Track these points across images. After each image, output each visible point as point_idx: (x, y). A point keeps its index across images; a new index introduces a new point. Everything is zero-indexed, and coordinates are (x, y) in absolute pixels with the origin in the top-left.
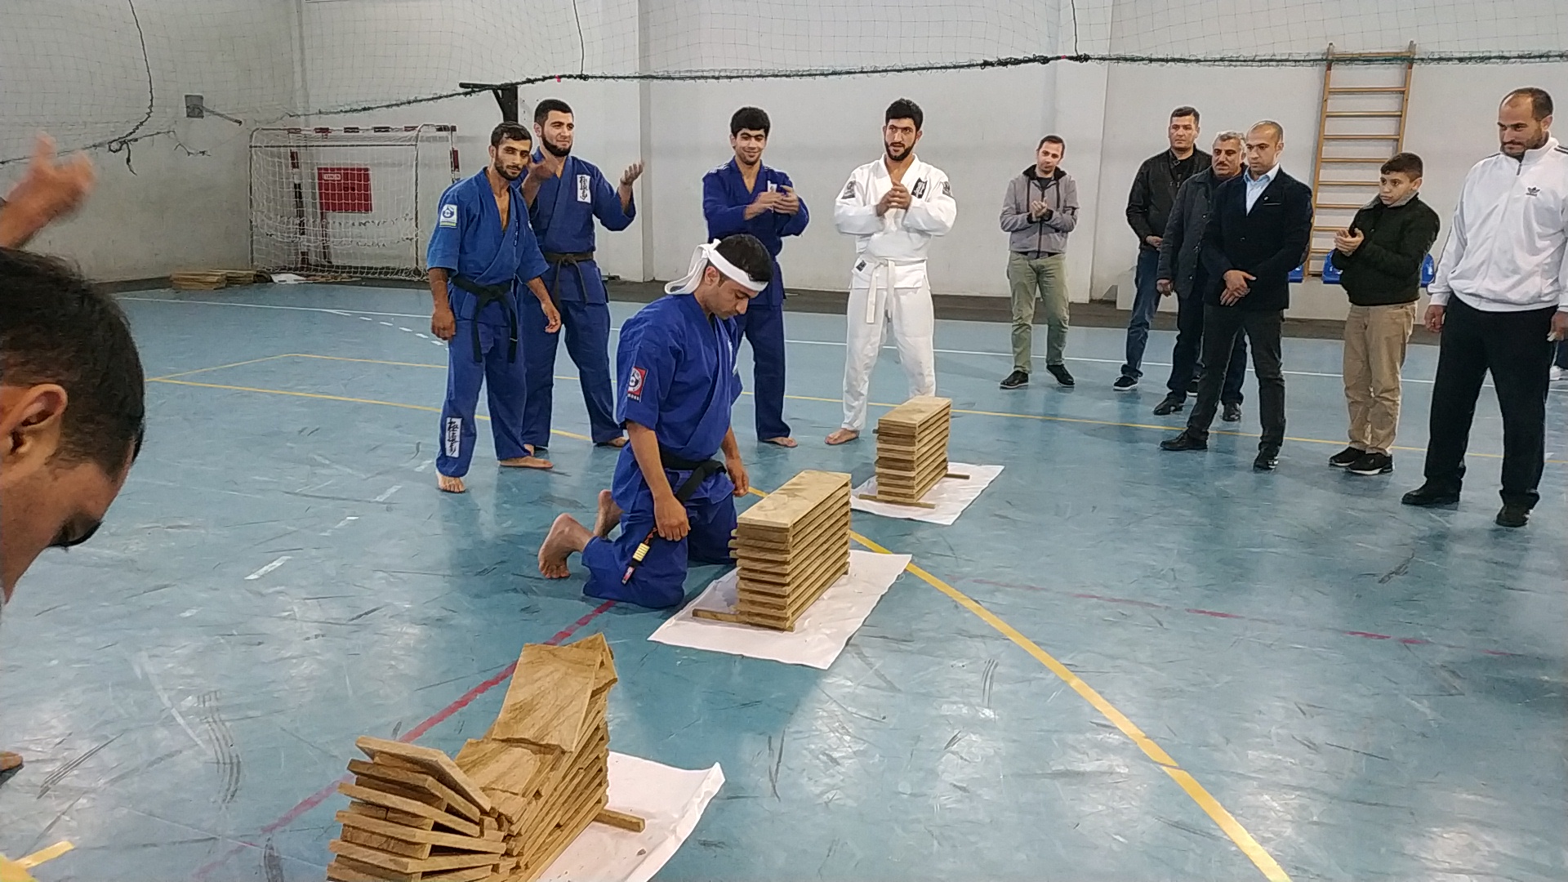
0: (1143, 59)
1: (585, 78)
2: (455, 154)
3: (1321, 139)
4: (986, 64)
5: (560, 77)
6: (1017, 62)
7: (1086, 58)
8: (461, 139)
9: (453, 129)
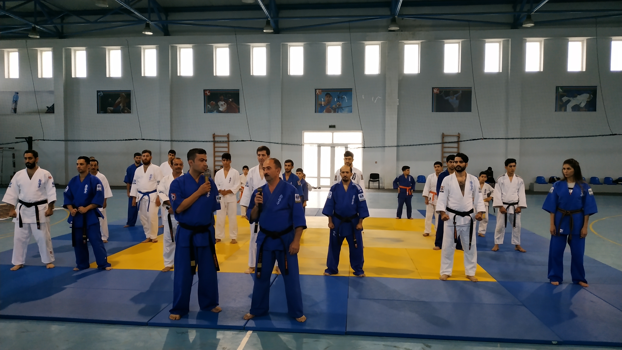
0: (153, 140)
1: (44, 140)
2: (14, 155)
3: (215, 152)
4: (126, 140)
5: (38, 140)
6: (132, 140)
7: (144, 139)
8: (16, 150)
9: (13, 148)
